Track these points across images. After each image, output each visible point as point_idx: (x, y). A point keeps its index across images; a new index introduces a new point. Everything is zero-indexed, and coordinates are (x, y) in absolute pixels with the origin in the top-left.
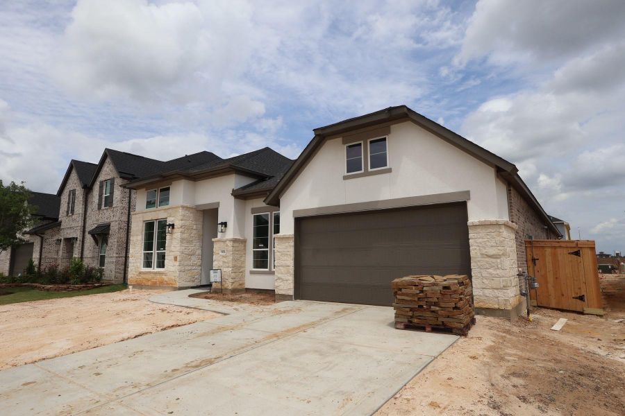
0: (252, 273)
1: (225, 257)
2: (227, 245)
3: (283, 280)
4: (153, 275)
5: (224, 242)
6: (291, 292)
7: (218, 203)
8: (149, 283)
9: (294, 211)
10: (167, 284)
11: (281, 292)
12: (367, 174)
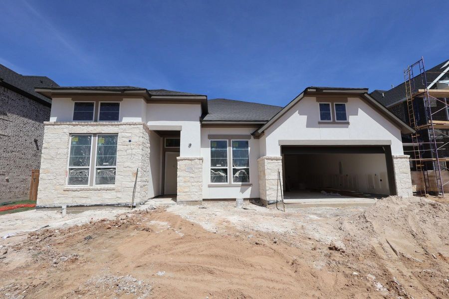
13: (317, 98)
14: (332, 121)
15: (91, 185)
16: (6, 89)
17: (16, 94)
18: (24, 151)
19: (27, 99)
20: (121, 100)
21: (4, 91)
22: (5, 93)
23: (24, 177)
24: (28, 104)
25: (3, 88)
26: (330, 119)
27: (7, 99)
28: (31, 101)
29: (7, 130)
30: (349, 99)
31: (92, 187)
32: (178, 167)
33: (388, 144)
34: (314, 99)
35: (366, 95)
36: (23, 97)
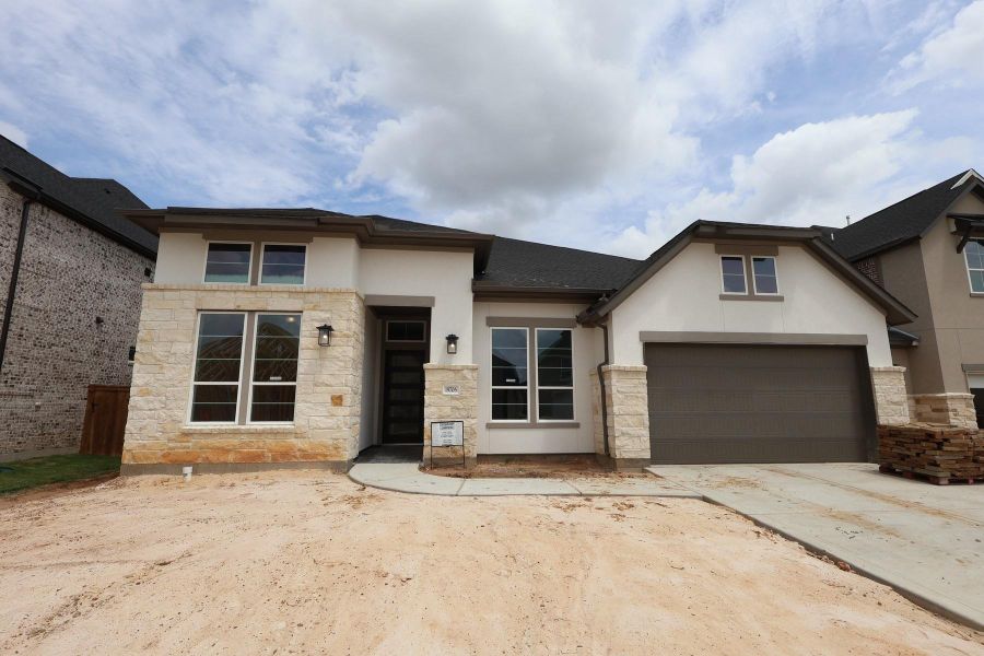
0: (489, 426)
1: (457, 399)
2: (464, 378)
3: (631, 436)
4: (246, 439)
5: (456, 371)
6: (647, 455)
7: (432, 299)
8: (231, 458)
9: (641, 333)
10: (305, 456)
11: (626, 456)
12: (751, 298)
13: (716, 244)
14: (747, 293)
15: (242, 422)
16: (45, 210)
17: (65, 220)
18: (76, 344)
19: (86, 231)
20: (310, 240)
21: (42, 213)
22: (43, 218)
23: (73, 403)
24: (87, 242)
25: (40, 207)
26: (744, 290)
27: (47, 230)
28: (95, 235)
29: (44, 298)
30: (781, 248)
31: (243, 427)
32: (427, 385)
33: (861, 343)
34: (711, 246)
35: (815, 241)
36: (78, 226)
